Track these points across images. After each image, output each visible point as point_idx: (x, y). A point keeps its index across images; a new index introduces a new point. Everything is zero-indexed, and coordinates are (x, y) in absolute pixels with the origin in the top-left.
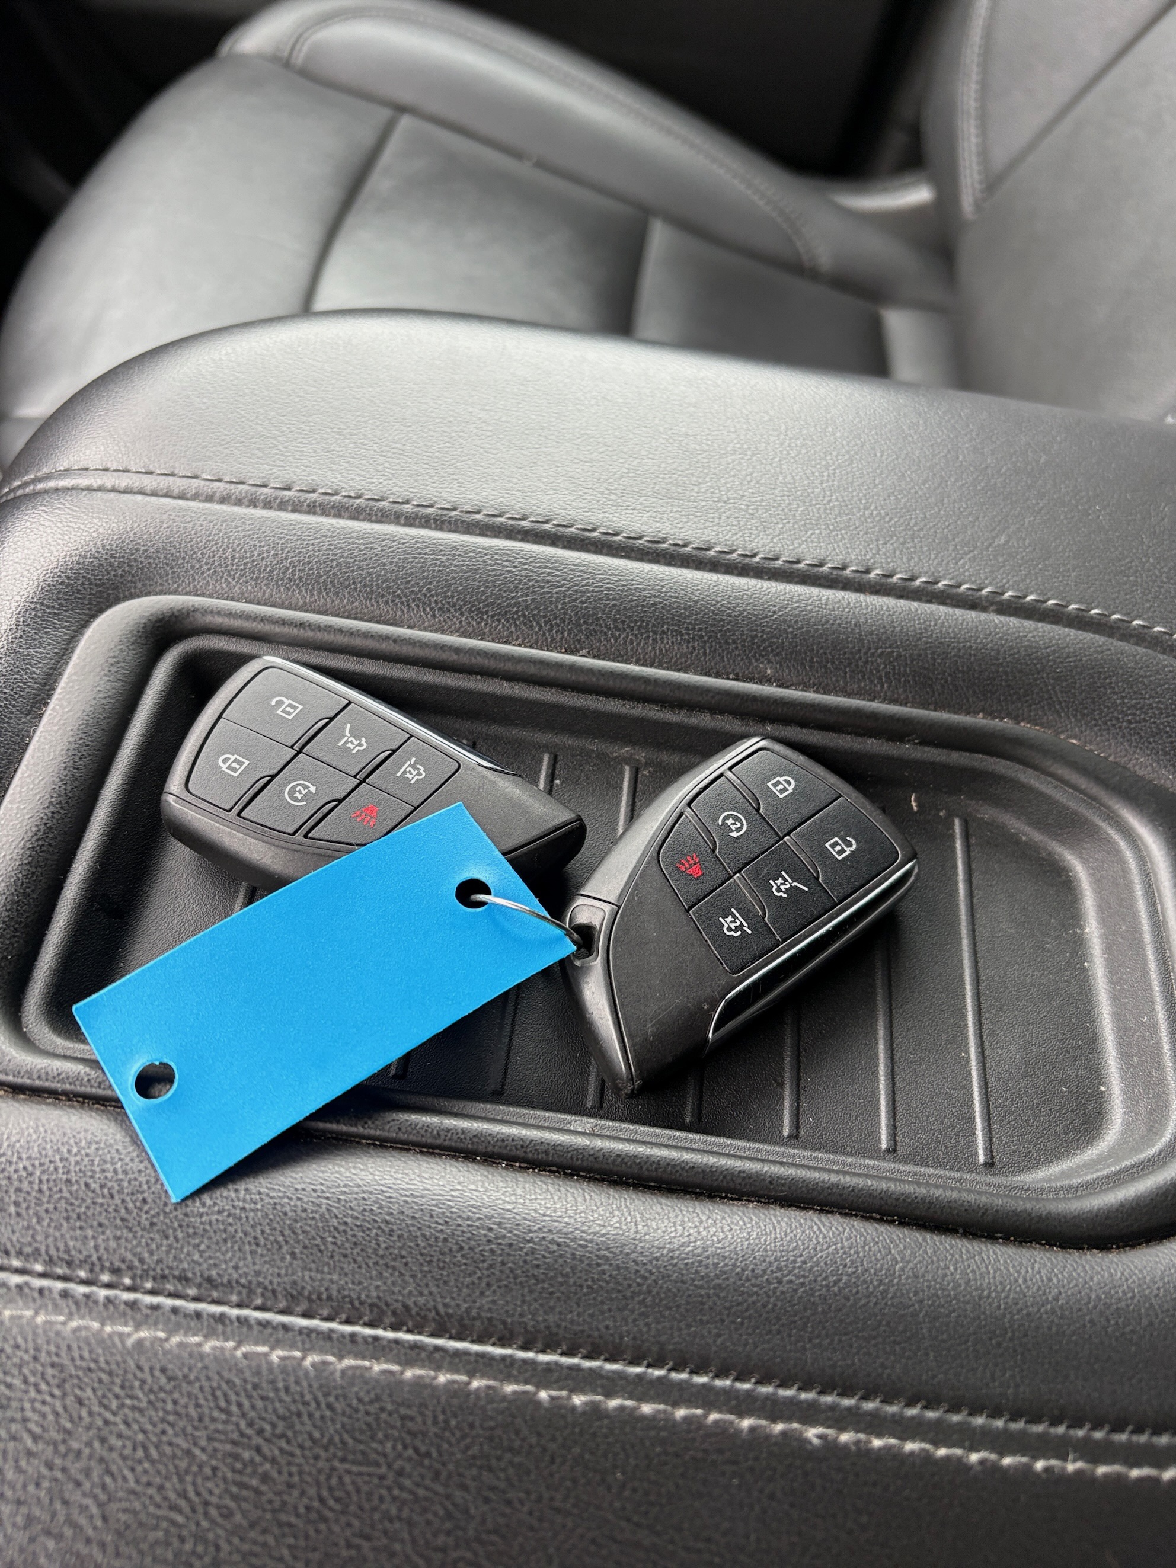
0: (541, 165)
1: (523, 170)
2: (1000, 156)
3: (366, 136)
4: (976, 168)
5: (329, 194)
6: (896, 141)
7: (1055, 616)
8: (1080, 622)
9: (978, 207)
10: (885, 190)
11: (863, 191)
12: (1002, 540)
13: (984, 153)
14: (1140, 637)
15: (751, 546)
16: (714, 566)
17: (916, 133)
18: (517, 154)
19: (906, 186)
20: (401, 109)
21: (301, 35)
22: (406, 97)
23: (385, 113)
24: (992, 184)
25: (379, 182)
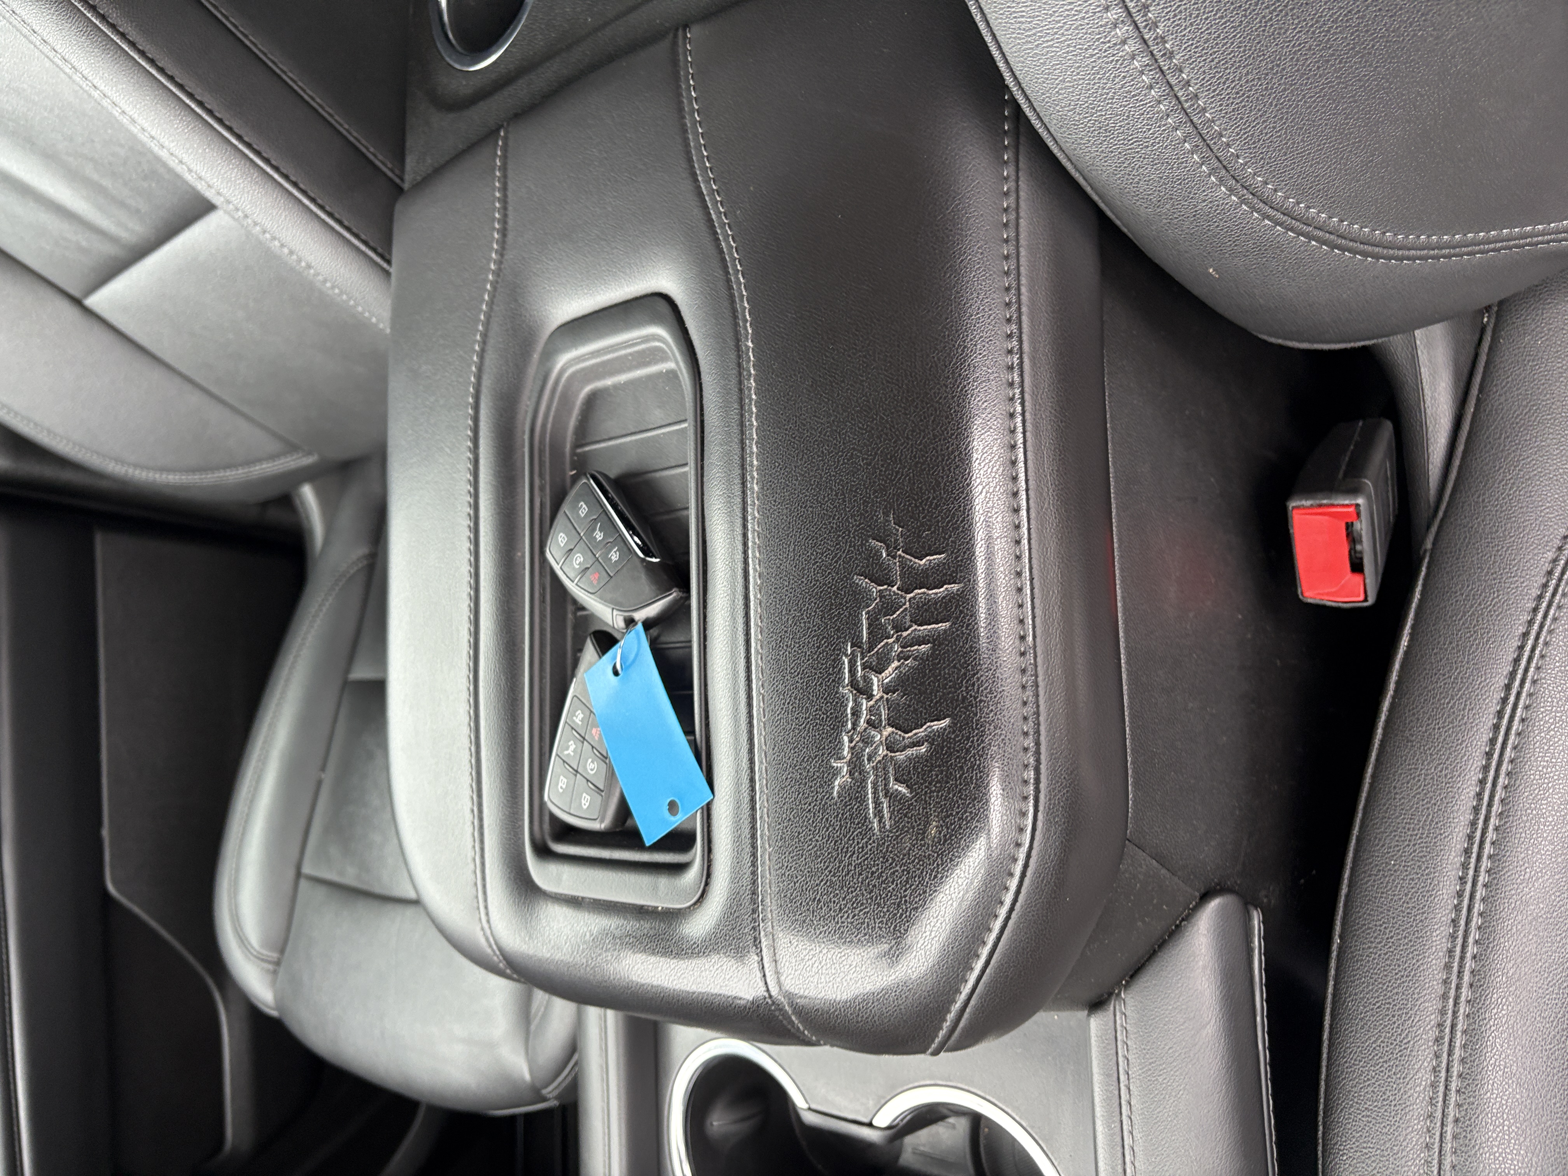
0: (323, 769)
1: (328, 778)
2: (273, 446)
3: (321, 892)
4: (282, 461)
5: (362, 908)
6: (275, 515)
7: (476, 419)
8: (476, 407)
9: (309, 453)
10: (308, 518)
11: (311, 532)
12: (447, 450)
13: (273, 457)
14: (479, 378)
15: (467, 575)
16: (477, 590)
17: (265, 504)
18: (319, 783)
19: (303, 503)
20: (299, 874)
21: (258, 958)
22: (291, 873)
23: (303, 884)
24: (292, 448)
25: (350, 877)
